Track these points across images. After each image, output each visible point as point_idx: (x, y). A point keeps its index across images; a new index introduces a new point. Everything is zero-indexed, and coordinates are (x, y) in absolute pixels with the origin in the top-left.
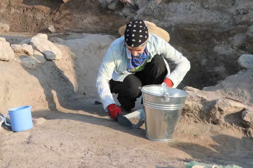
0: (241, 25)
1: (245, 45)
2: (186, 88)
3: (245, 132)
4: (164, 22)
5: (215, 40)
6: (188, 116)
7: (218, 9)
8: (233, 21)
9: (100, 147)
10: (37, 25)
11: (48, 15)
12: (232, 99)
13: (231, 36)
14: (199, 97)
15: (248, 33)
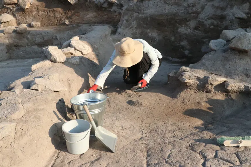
0: (193, 14)
1: (198, 27)
2: (182, 68)
3: (227, 96)
4: (142, 14)
5: (178, 24)
6: (190, 89)
7: (176, 4)
8: (187, 11)
9: (147, 125)
10: (58, 21)
11: (63, 14)
12: (214, 73)
13: (188, 22)
14: (195, 76)
15: (199, 19)
